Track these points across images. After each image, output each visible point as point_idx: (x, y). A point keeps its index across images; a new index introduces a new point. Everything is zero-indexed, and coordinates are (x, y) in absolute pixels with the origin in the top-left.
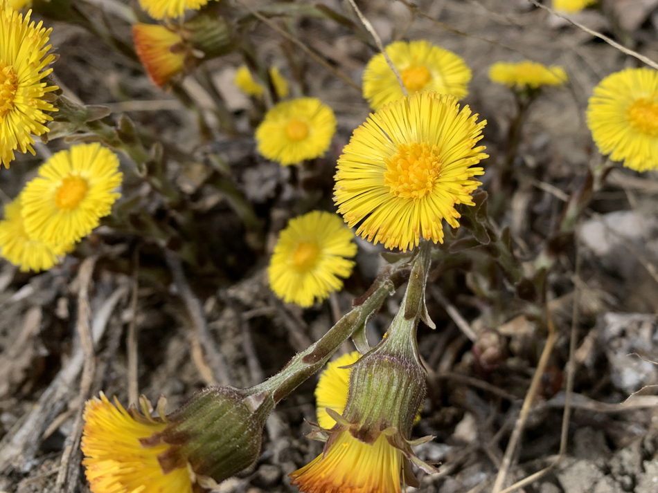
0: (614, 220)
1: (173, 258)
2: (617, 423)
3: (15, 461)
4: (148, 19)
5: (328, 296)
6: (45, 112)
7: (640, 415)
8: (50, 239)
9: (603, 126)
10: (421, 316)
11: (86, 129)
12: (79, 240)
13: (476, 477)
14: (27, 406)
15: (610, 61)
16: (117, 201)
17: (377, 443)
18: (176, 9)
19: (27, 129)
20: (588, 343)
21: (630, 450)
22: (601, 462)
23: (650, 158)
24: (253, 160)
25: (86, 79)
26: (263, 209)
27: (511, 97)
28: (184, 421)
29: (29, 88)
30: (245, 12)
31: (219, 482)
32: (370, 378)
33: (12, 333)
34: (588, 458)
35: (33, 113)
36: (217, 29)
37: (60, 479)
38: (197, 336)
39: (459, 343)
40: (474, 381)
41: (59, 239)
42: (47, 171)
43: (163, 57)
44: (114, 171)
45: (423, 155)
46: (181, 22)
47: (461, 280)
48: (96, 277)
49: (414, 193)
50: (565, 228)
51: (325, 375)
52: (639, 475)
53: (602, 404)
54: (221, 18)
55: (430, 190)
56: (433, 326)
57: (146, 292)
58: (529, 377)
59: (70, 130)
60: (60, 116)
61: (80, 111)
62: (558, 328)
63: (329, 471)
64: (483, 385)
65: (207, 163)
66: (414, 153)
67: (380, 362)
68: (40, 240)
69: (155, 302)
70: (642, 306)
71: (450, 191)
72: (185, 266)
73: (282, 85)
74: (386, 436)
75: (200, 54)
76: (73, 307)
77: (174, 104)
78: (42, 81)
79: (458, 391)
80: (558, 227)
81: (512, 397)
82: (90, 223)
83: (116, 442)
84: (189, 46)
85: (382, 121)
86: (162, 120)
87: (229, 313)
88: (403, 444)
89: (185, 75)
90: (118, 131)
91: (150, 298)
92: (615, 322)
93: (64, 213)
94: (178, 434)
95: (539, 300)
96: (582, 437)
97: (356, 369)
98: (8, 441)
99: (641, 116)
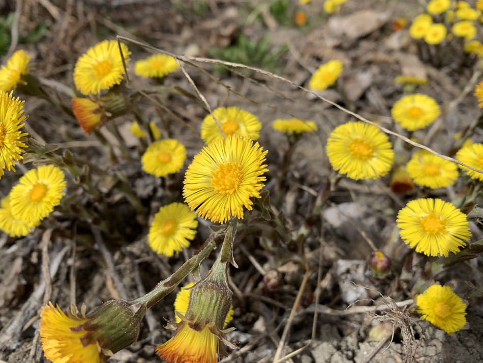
0: (343, 207)
1: (96, 229)
2: (344, 322)
3: (8, 343)
4: (80, 95)
5: (182, 250)
6: (20, 147)
7: (357, 317)
8: (26, 219)
9: (335, 154)
10: (230, 261)
11: (45, 157)
12: (42, 219)
13: (266, 352)
14: (15, 313)
15: (342, 118)
16: (63, 197)
17: (204, 331)
18: (96, 89)
19: (11, 157)
20: (328, 276)
21: (351, 337)
22: (335, 343)
23: (362, 172)
24: (140, 174)
25: (48, 129)
26: (146, 202)
27: (285, 138)
28: (96, 318)
29: (11, 134)
30: (135, 91)
31: (114, 353)
32: (200, 295)
33: (6, 272)
34: (328, 341)
35: (14, 149)
36: (119, 101)
37: (32, 353)
38: (109, 273)
39: (256, 277)
40: (264, 298)
41: (31, 219)
42: (24, 180)
43: (89, 116)
44: (61, 180)
45: (232, 170)
46: (99, 97)
47: (257, 241)
48: (52, 239)
49: (228, 191)
50: (315, 212)
51: (180, 295)
52: (357, 351)
53: (336, 310)
54: (121, 94)
55: (237, 189)
56: (236, 266)
57: (81, 248)
58: (295, 296)
59: (36, 157)
60: (30, 150)
61: (41, 147)
62: (311, 268)
63: (177, 346)
64: (269, 300)
65: (115, 176)
66: (228, 169)
67: (206, 286)
68: (20, 219)
69: (86, 255)
70: (359, 256)
71: (247, 190)
72: (102, 234)
73: (157, 132)
74: (209, 328)
75: (109, 115)
76: (40, 257)
77: (97, 143)
78: (19, 130)
79: (255, 304)
80: (311, 211)
81: (285, 307)
82: (48, 209)
83: (57, 330)
84: (103, 110)
85: (210, 151)
86: (91, 152)
87: (127, 260)
88: (218, 332)
89: (101, 126)
90: (63, 158)
91: (83, 252)
92: (343, 265)
93: (34, 204)
94: (92, 325)
95: (300, 252)
96: (325, 329)
97: (193, 290)
98: (4, 332)
99: (356, 149)
